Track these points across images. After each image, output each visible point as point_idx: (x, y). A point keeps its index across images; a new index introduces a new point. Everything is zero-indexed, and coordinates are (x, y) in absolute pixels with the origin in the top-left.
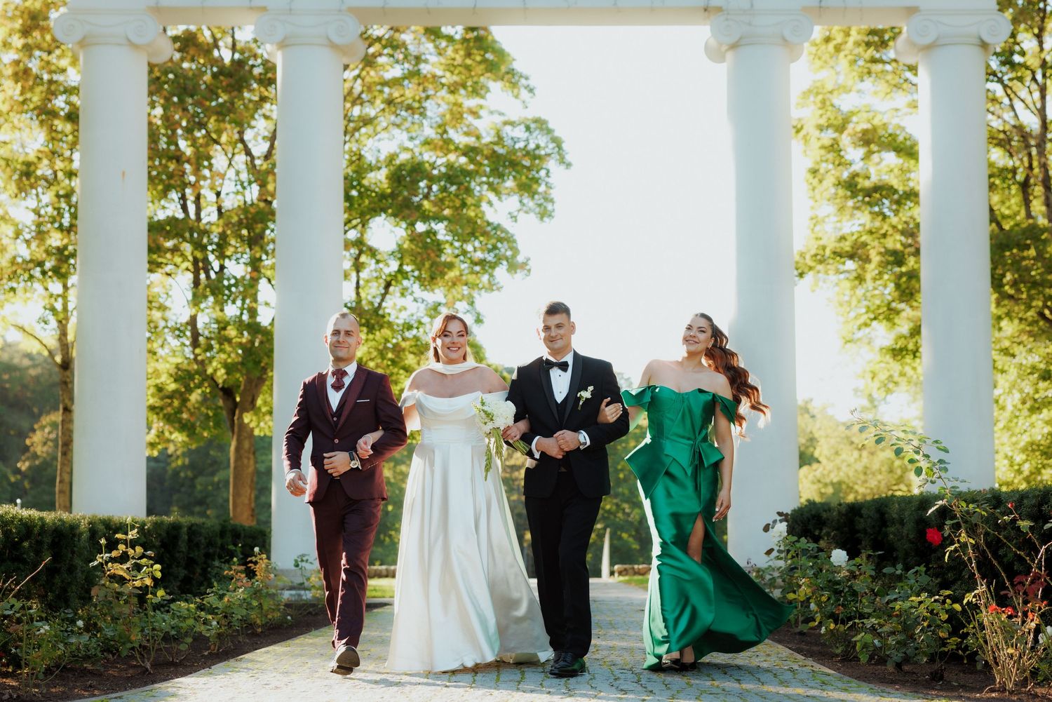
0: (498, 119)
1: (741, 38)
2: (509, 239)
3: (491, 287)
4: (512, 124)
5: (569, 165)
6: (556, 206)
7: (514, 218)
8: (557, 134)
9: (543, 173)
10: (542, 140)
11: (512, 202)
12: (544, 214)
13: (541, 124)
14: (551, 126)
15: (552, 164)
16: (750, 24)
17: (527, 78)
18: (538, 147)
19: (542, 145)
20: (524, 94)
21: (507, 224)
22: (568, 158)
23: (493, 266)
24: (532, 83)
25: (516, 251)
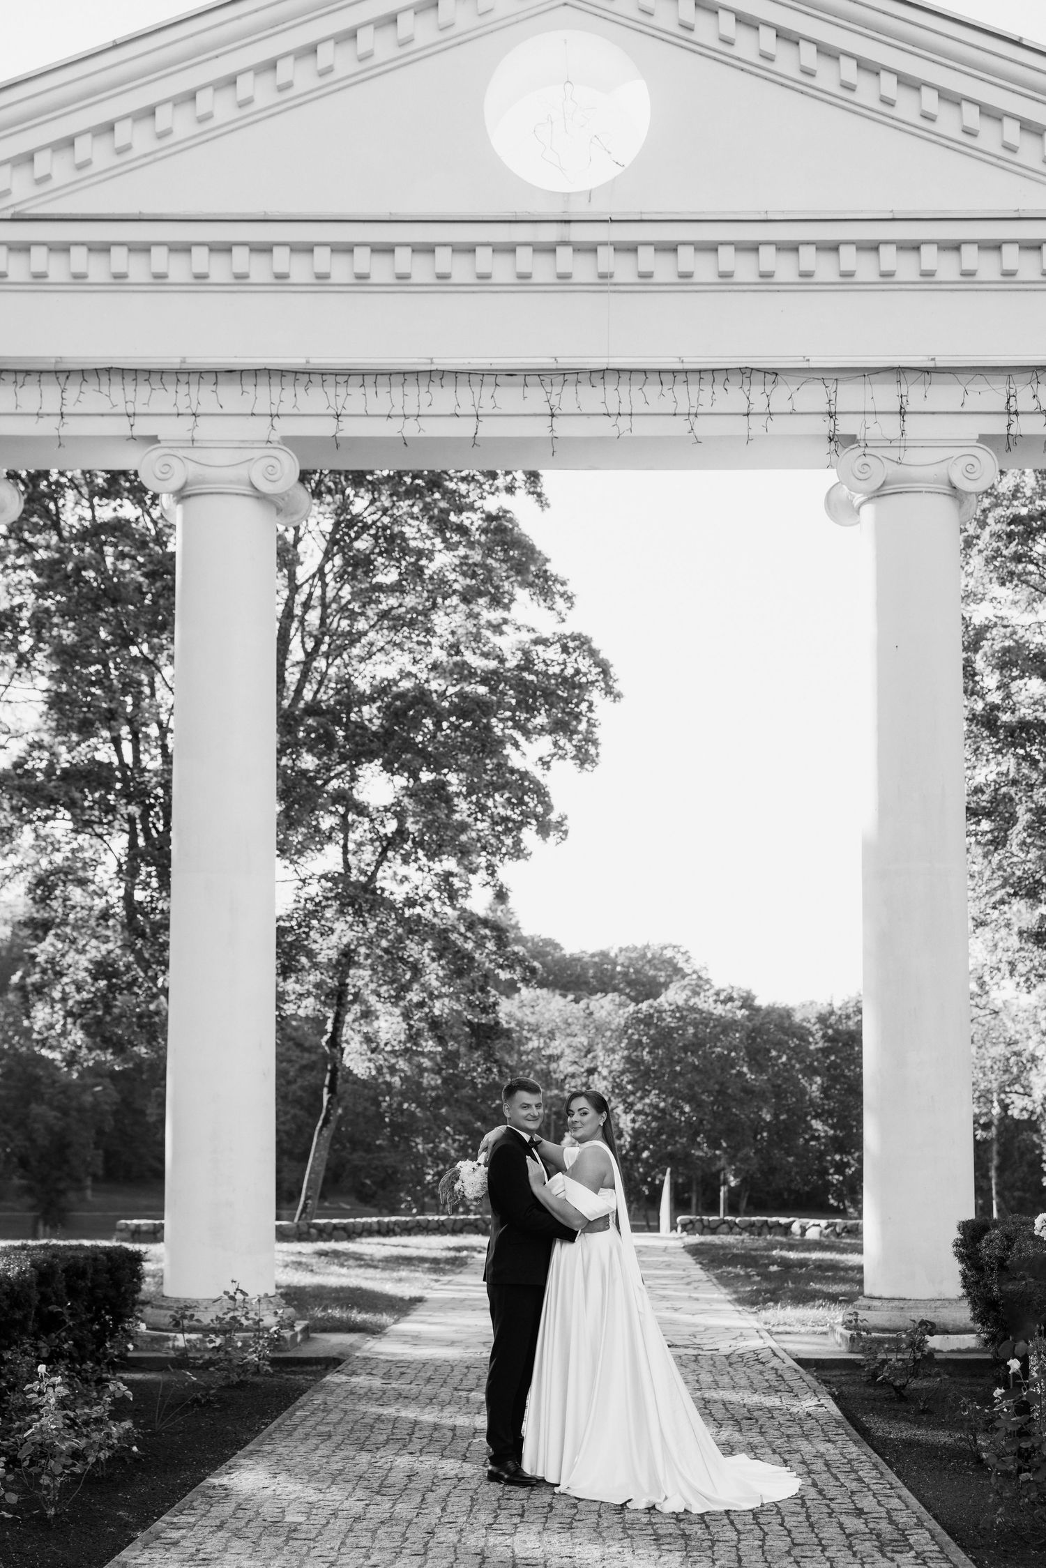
0: (527, 637)
1: (884, 484)
2: (541, 793)
3: (518, 852)
4: (544, 642)
5: (618, 696)
6: (600, 749)
7: (546, 764)
8: (602, 655)
9: (584, 706)
10: (584, 664)
11: (544, 745)
12: (584, 758)
13: (582, 643)
14: (595, 645)
15: (595, 695)
16: (899, 462)
17: (563, 584)
18: (577, 672)
19: (584, 670)
20: (560, 604)
21: (537, 772)
22: (617, 687)
23: (520, 826)
24: (570, 589)
25: (549, 808)
